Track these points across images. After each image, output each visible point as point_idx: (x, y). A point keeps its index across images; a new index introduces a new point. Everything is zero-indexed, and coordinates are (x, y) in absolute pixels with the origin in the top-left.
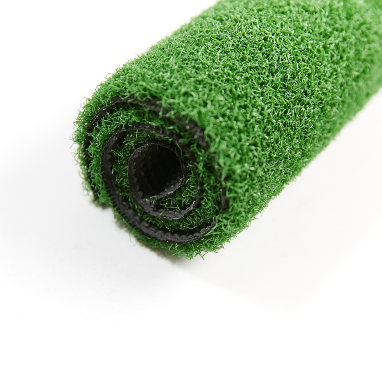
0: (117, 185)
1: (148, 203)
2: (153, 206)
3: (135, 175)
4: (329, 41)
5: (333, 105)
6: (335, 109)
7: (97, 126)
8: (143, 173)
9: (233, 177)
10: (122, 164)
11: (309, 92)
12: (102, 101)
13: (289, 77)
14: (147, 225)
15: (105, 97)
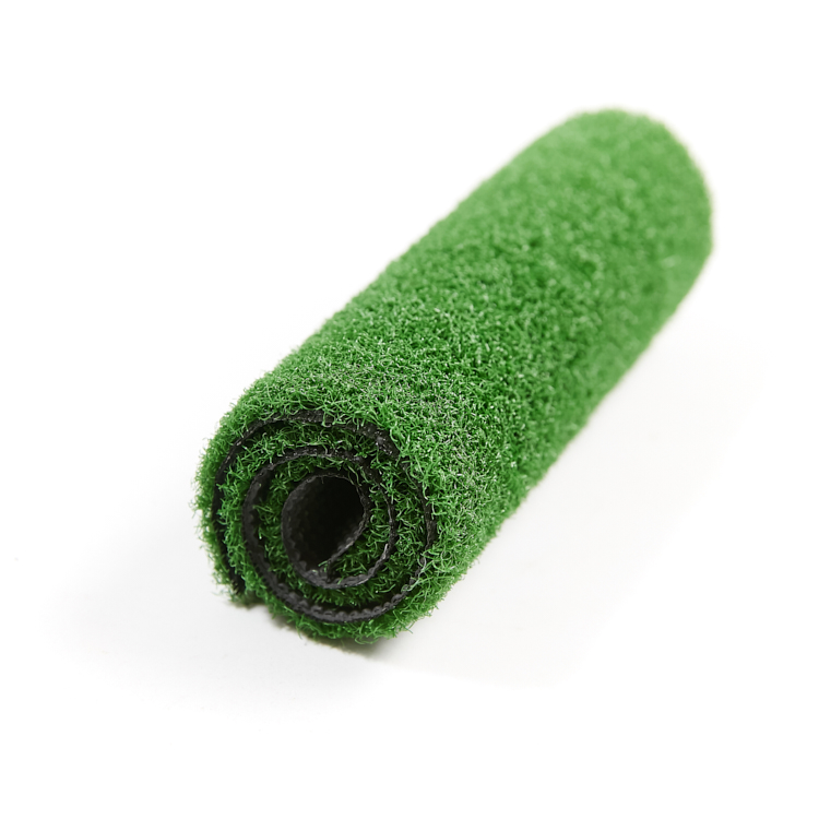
0: (267, 560)
1: (317, 576)
2: (326, 577)
3: (292, 537)
4: (521, 316)
5: (545, 400)
6: (548, 406)
7: (231, 472)
8: (301, 535)
9: (438, 488)
10: (272, 525)
11: (510, 378)
12: (234, 432)
13: (479, 362)
14: (320, 608)
15: (236, 426)
